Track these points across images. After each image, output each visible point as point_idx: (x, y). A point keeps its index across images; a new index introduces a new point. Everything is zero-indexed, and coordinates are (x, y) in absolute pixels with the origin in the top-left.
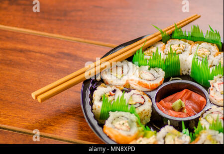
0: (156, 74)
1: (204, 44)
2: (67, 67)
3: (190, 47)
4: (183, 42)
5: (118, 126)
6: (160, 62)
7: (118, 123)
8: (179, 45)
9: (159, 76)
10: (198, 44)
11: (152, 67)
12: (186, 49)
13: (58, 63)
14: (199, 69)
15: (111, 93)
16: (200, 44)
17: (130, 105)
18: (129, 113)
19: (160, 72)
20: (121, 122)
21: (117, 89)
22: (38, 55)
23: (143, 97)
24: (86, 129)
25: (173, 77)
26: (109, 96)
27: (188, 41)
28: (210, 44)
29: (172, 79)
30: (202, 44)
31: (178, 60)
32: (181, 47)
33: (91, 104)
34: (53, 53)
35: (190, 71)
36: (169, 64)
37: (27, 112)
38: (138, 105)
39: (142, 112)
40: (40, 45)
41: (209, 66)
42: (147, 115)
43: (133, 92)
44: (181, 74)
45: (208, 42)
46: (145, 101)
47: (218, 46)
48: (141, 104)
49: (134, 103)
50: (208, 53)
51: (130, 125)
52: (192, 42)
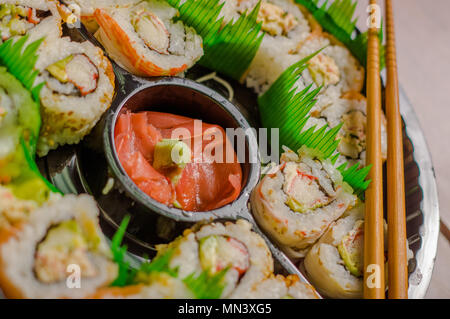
0: (177, 44)
3: (305, 34)
6: (210, 20)
8: (284, 15)
9: (181, 51)
10: (327, 42)
12: (291, 34)
14: (285, 101)
15: (30, 13)
17: (51, 76)
18: (26, 95)
19: (190, 45)
21: (55, 13)
23: (97, 78)
25: (218, 75)
26: (22, 17)
28: (353, 60)
29: (212, 76)
32: (286, 22)
35: (266, 88)
36: (227, 40)
39: (62, 114)
41: (313, 109)
42: (74, 129)
44: (241, 81)
46: (93, 91)
48: (79, 93)
49: (65, 78)
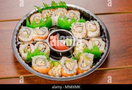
1: (59, 9)
4: (49, 10)
5: (40, 64)
7: (39, 62)
11: (41, 27)
16: (57, 9)
20: (40, 61)
24: (21, 68)
27: (51, 9)
30: (58, 9)
31: (51, 20)
38: (44, 49)
43: (38, 43)
45: (61, 7)
47: (66, 8)
50: (63, 13)
51: (45, 62)
52: (53, 9)
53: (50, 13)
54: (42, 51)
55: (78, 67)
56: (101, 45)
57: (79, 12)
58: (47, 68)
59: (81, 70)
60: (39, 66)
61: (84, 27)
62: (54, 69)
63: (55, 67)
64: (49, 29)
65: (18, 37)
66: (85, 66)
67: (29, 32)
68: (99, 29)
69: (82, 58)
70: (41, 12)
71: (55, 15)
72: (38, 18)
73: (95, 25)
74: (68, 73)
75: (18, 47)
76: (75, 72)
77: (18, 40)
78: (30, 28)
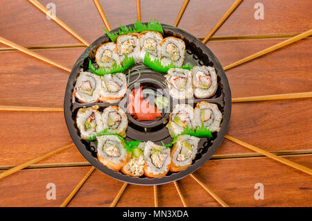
2: (39, 83)
5: (109, 153)
7: (108, 149)
11: (113, 73)
13: (29, 81)
16: (145, 34)
22: (9, 76)
27: (134, 34)
30: (147, 34)
31: (133, 60)
33: (79, 134)
34: (21, 69)
37: (25, 145)
38: (117, 124)
40: (6, 64)
45: (151, 31)
47: (160, 33)
50: (154, 44)
51: (118, 148)
53: (131, 44)
54: (114, 127)
55: (172, 162)
56: (213, 120)
57: (184, 42)
58: (122, 161)
59: (176, 167)
60: (108, 156)
61: (190, 79)
62: (133, 165)
63: (134, 158)
64: (130, 71)
65: (75, 95)
66: (183, 159)
67: (93, 84)
68: (215, 83)
69: (179, 144)
70: (115, 42)
71: (141, 49)
72: (109, 54)
73: (210, 75)
74: (155, 173)
75: (74, 116)
76: (166, 170)
77: (74, 101)
78: (95, 76)
